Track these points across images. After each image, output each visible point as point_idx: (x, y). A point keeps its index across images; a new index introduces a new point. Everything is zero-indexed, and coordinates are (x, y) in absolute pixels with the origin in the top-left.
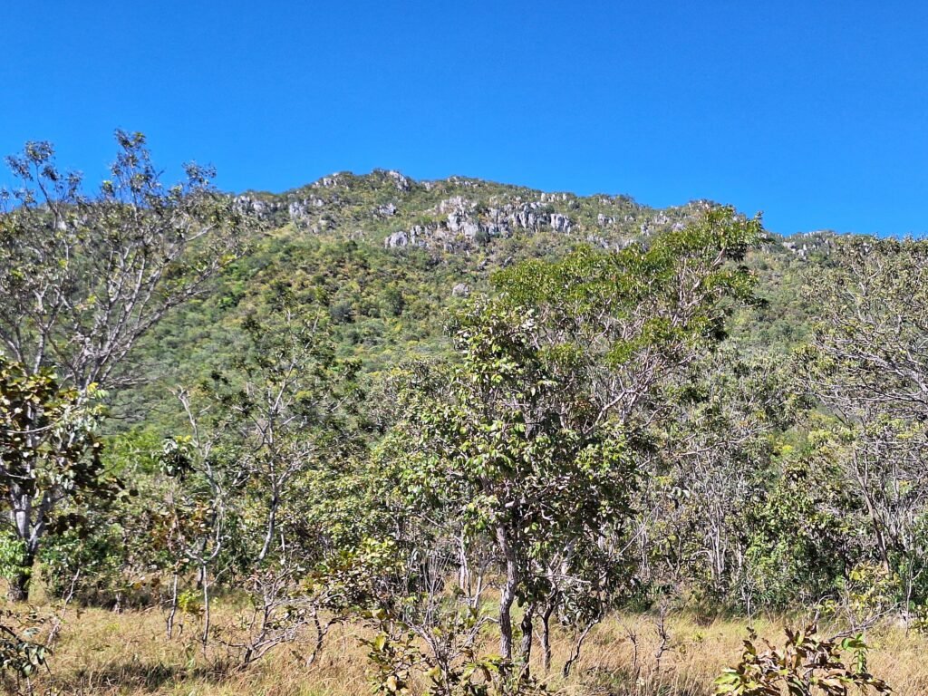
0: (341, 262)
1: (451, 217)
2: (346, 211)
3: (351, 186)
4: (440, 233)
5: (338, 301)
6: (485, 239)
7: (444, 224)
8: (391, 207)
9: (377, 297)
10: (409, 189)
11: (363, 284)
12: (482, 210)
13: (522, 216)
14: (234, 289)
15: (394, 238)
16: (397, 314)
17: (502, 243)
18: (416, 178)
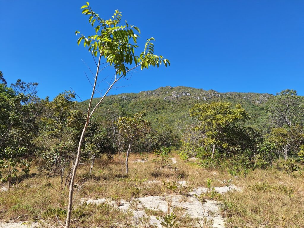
0: (157, 102)
1: (173, 95)
2: (161, 93)
3: (162, 89)
4: (171, 97)
5: (155, 108)
6: (177, 97)
7: (172, 96)
8: (167, 92)
9: (161, 107)
10: (171, 89)
11: (159, 105)
12: (177, 93)
13: (183, 94)
14: (142, 106)
15: (165, 98)
16: (163, 109)
17: (180, 98)
18: (173, 87)
